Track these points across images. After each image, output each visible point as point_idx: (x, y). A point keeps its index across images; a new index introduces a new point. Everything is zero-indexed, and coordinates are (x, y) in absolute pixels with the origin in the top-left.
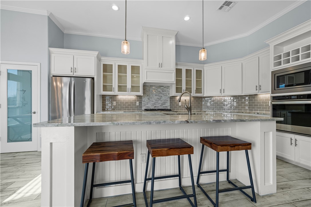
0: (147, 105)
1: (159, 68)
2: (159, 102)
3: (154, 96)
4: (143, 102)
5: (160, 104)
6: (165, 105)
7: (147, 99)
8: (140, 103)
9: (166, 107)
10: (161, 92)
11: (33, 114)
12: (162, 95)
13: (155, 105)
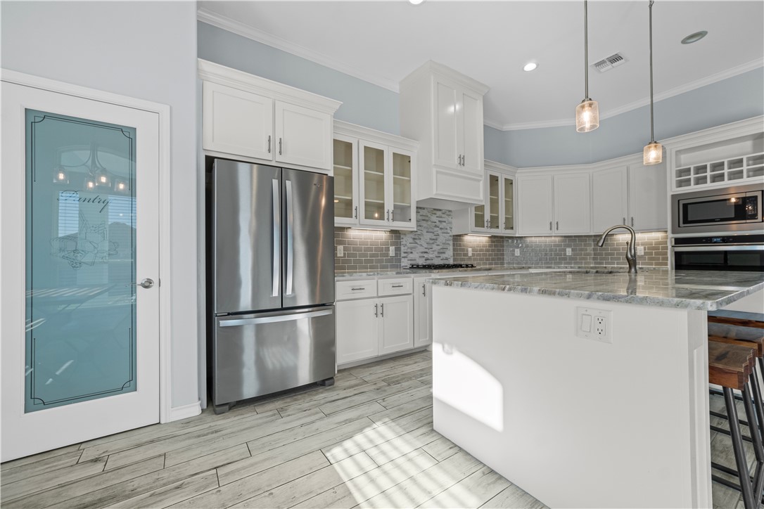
0: (411, 256)
1: (459, 168)
2: (435, 247)
3: (424, 233)
4: (402, 248)
5: (436, 253)
6: (443, 256)
7: (411, 241)
8: (398, 250)
9: (447, 259)
10: (438, 223)
11: (140, 289)
12: (440, 232)
13: (426, 255)
